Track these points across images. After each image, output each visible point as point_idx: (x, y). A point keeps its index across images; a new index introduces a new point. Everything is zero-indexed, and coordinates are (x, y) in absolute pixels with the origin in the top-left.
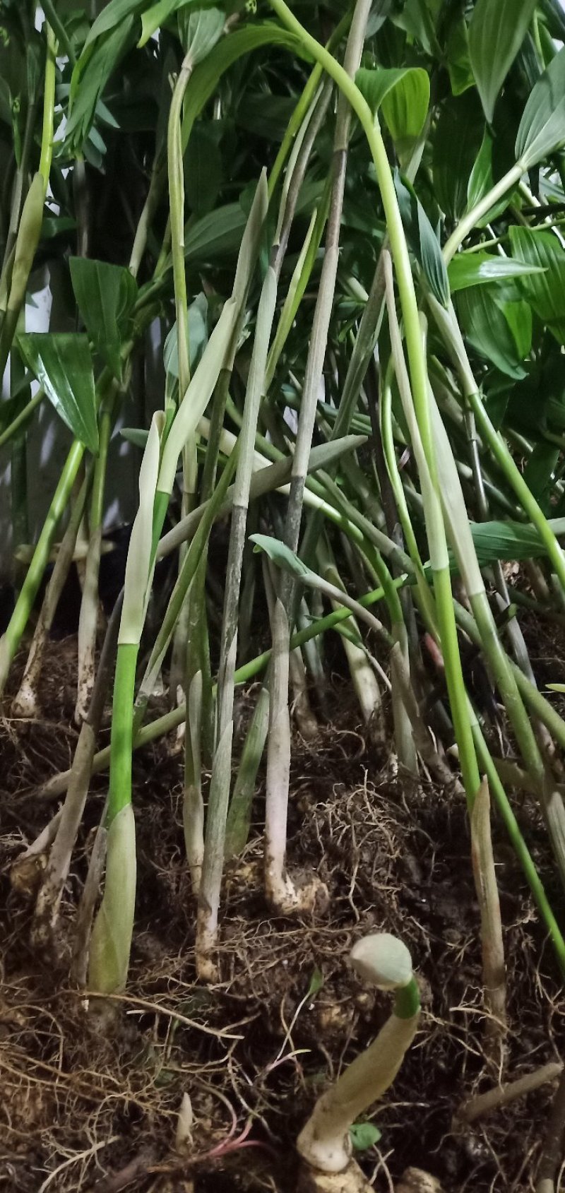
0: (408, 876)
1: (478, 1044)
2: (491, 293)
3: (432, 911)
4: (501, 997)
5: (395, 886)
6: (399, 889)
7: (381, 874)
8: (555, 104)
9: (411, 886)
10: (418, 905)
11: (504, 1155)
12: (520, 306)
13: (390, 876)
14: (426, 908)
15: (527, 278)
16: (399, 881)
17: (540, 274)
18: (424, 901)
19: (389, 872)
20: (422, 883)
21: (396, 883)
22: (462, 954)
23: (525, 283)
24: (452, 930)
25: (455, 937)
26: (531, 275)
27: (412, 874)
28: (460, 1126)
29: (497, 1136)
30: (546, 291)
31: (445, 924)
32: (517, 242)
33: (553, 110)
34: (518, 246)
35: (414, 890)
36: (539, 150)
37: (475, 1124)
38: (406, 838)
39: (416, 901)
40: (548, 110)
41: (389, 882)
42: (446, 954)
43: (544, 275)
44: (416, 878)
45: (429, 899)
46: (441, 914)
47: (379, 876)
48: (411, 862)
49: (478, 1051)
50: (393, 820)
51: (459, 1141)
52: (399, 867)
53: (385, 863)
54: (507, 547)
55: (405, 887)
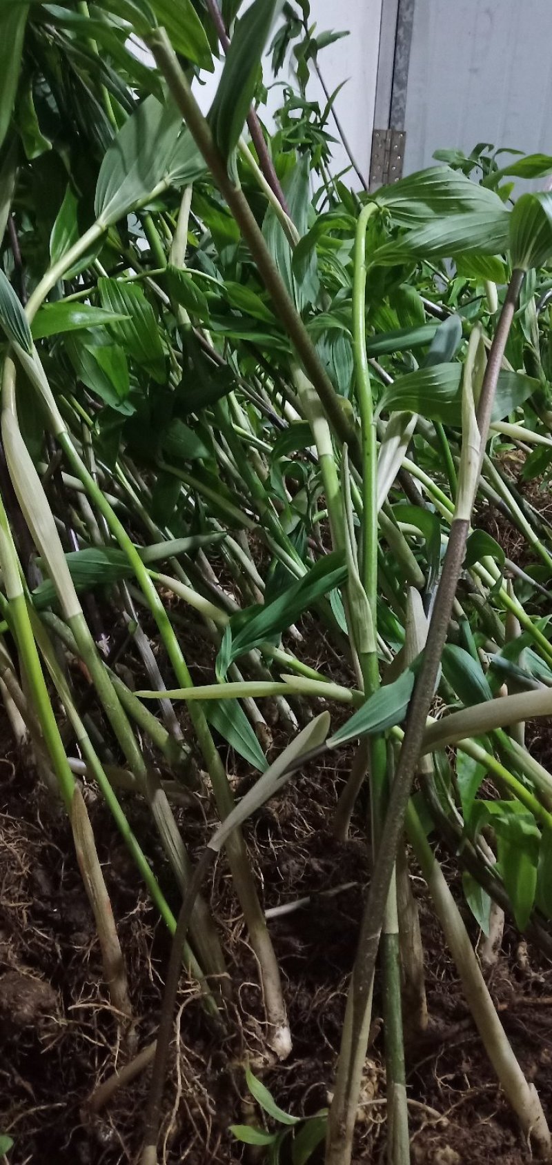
0: (39, 888)
1: (102, 1036)
2: (81, 339)
3: (63, 919)
4: (122, 988)
5: (26, 901)
6: (30, 904)
7: (12, 892)
8: (127, 168)
9: (41, 898)
10: (50, 915)
11: (130, 1134)
12: (114, 349)
13: (22, 892)
14: (58, 917)
15: (117, 325)
16: (30, 895)
17: (128, 321)
18: (55, 910)
19: (21, 888)
20: (52, 893)
21: (27, 898)
22: (88, 954)
23: (115, 330)
24: (79, 934)
25: (82, 939)
26: (120, 322)
27: (41, 887)
28: (87, 1116)
29: (124, 1118)
30: (135, 337)
31: (74, 928)
32: (105, 292)
33: (126, 173)
34: (106, 297)
35: (45, 902)
36: (117, 209)
37: (102, 1112)
38: (38, 853)
39: (47, 912)
40: (122, 173)
41: (21, 898)
42: (75, 957)
43: (131, 322)
44: (46, 890)
45: (60, 909)
46: (71, 920)
47: (10, 895)
48: (40, 876)
49: (102, 1042)
50: (24, 838)
51: (89, 1131)
52: (30, 884)
53: (15, 882)
54: (103, 570)
55: (36, 900)
